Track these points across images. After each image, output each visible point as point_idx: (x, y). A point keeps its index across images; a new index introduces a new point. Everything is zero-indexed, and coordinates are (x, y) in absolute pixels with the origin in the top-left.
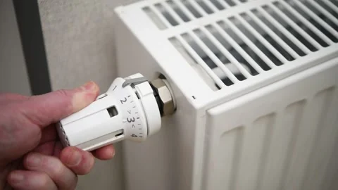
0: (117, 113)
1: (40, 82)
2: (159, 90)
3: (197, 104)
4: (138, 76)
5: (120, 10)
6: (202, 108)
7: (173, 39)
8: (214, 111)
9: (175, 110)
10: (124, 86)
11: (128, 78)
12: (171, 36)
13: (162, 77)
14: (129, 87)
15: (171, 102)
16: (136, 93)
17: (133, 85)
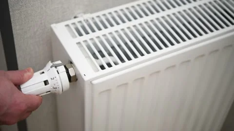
0: (48, 84)
1: (12, 64)
2: (69, 69)
3: (86, 78)
4: (59, 62)
5: (53, 26)
6: (89, 80)
7: (79, 43)
8: (94, 82)
9: (77, 80)
10: (51, 67)
11: (54, 63)
12: (78, 42)
13: (71, 63)
14: (54, 68)
15: (75, 76)
16: (57, 71)
17: (56, 67)
